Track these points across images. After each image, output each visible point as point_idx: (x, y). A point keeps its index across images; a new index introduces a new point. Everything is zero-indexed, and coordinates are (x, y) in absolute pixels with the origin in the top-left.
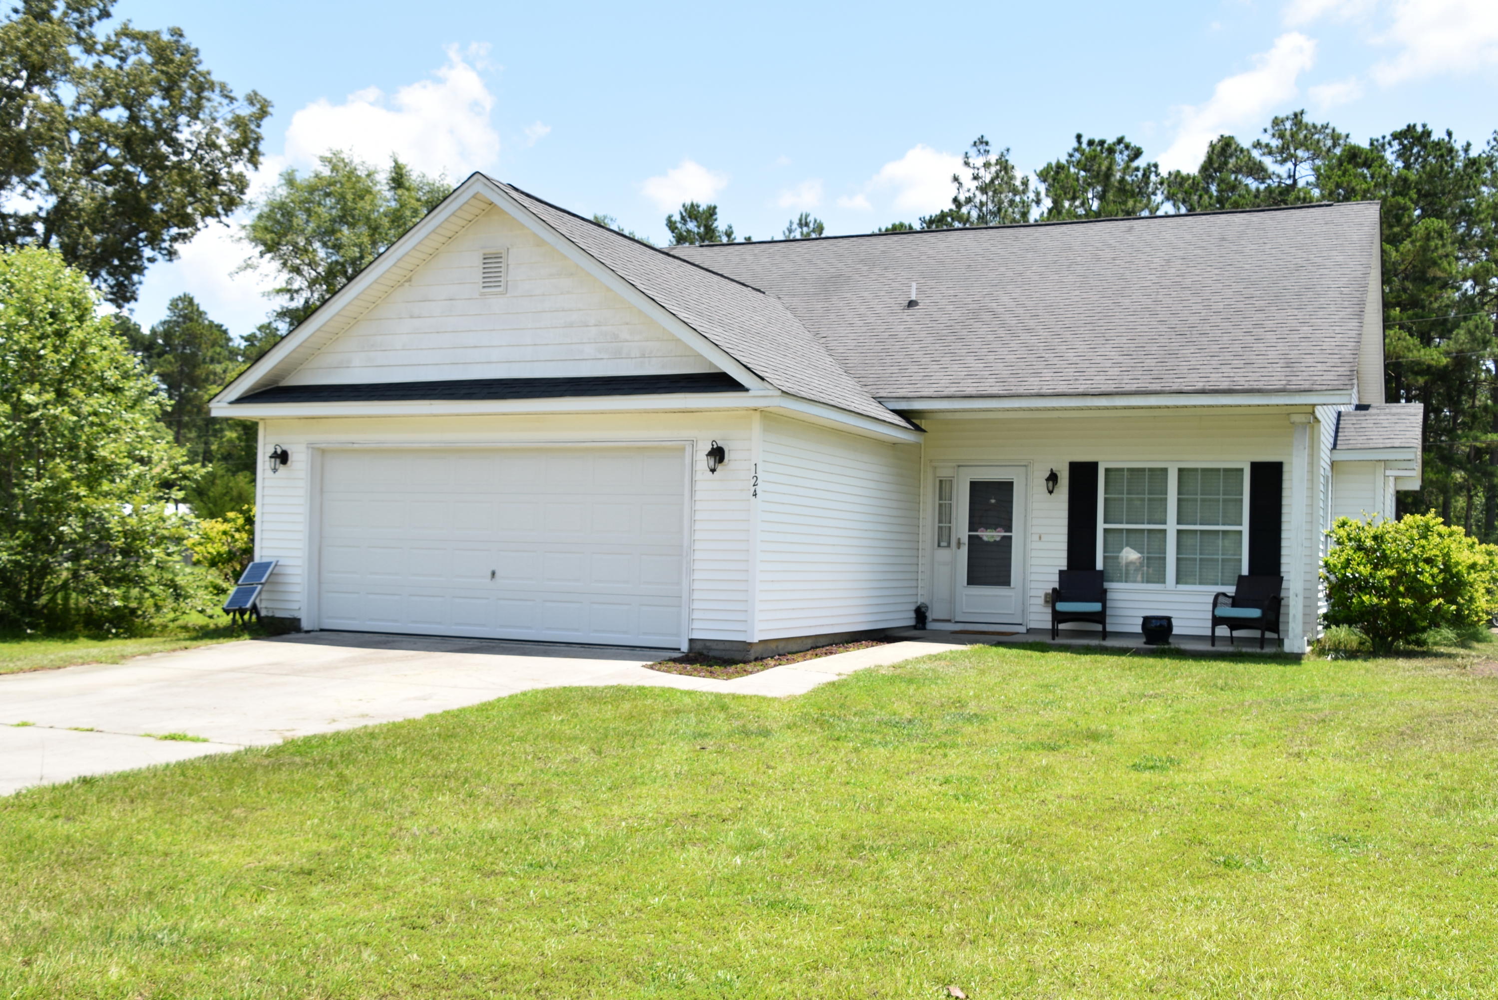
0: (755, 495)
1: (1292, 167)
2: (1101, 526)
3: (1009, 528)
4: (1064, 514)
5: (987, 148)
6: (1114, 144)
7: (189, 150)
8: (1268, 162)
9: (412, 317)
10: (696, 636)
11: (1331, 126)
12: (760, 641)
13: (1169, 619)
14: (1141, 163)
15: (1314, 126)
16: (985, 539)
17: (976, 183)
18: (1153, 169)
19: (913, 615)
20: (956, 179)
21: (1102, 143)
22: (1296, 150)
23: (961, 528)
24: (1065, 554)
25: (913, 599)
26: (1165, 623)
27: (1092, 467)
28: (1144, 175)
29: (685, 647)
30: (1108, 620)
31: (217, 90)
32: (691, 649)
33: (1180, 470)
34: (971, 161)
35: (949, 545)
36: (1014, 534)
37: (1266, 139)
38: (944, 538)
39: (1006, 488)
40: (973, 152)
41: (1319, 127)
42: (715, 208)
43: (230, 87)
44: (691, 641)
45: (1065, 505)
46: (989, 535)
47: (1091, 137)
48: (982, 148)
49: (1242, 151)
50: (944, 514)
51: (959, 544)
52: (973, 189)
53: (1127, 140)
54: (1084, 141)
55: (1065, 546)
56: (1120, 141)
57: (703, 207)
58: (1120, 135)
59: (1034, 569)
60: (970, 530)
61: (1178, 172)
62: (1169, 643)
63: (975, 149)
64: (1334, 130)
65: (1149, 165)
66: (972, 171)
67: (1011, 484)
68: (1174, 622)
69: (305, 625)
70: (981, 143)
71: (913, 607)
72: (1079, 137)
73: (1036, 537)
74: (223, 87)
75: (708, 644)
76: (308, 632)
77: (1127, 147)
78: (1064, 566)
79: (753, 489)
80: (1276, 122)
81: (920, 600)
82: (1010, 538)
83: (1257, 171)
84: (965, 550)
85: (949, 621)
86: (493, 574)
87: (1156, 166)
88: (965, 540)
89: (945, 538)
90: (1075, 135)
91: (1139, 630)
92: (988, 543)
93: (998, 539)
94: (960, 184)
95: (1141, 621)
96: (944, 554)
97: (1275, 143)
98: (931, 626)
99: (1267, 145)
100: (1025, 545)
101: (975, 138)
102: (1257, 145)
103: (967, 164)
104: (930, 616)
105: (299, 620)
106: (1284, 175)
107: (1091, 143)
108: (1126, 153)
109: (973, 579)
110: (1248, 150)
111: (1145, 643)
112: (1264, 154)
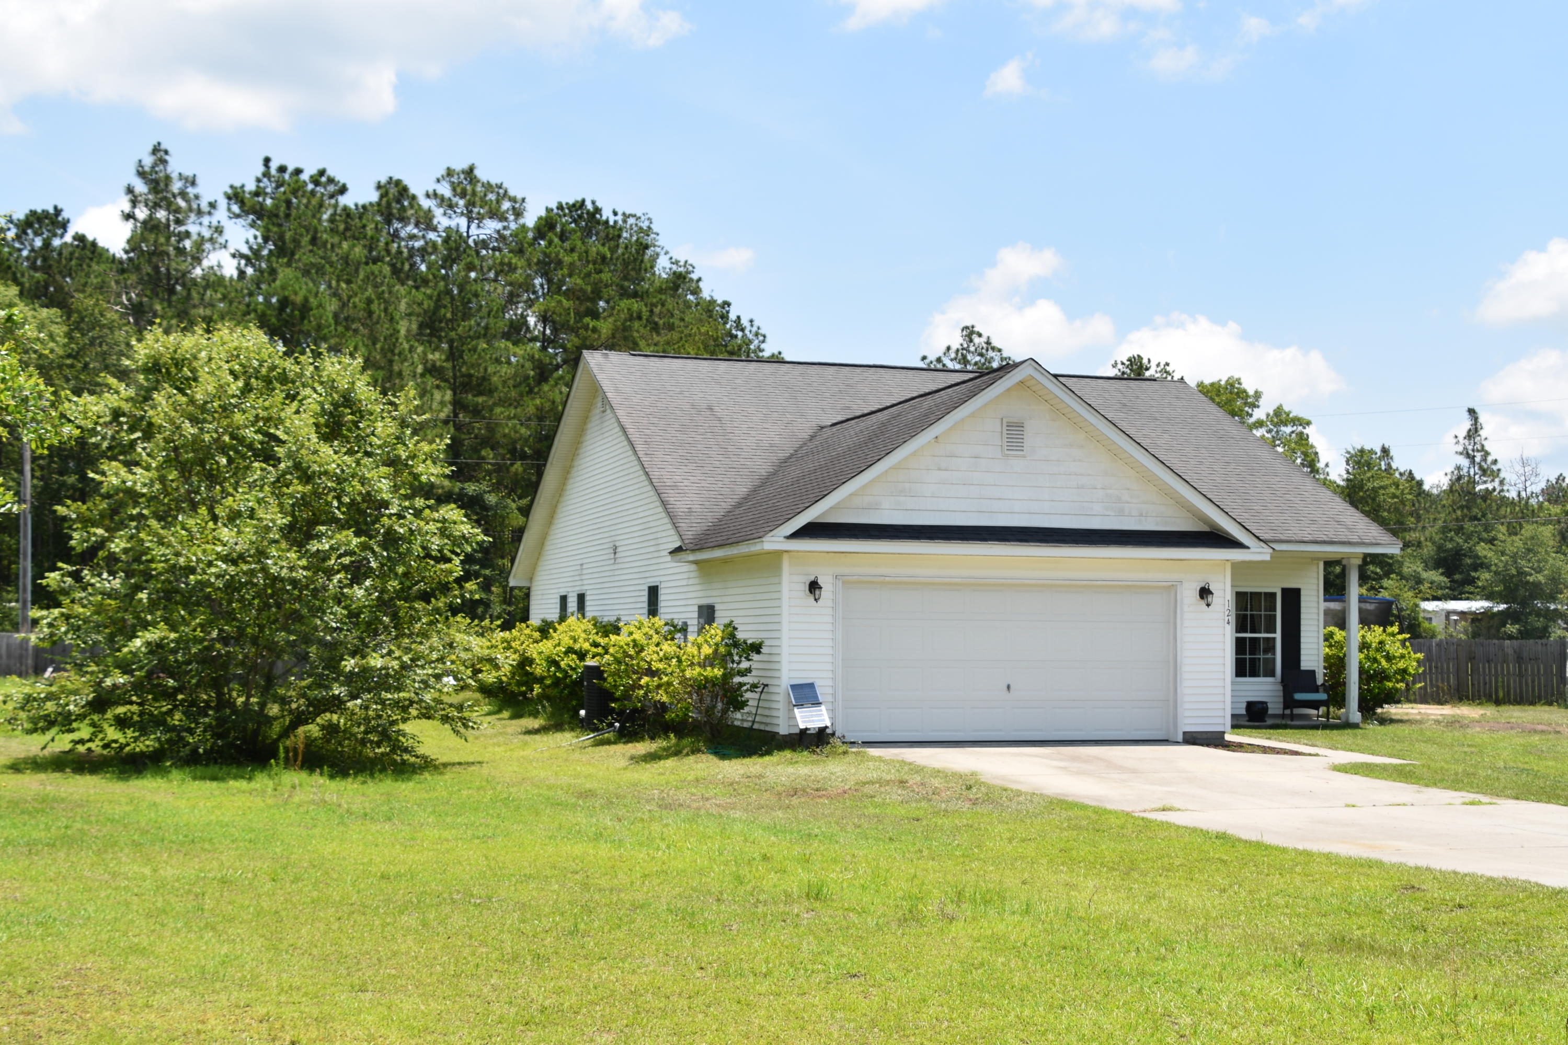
6: (314, 176)
9: (939, 469)
10: (1187, 729)
21: (298, 172)
29: (1178, 739)
32: (1184, 739)
44: (1184, 733)
47: (282, 163)
53: (330, 174)
54: (274, 166)
56: (322, 173)
58: (321, 167)
72: (267, 161)
75: (1195, 735)
77: (331, 180)
83: (426, 221)
86: (1009, 687)
90: (261, 158)
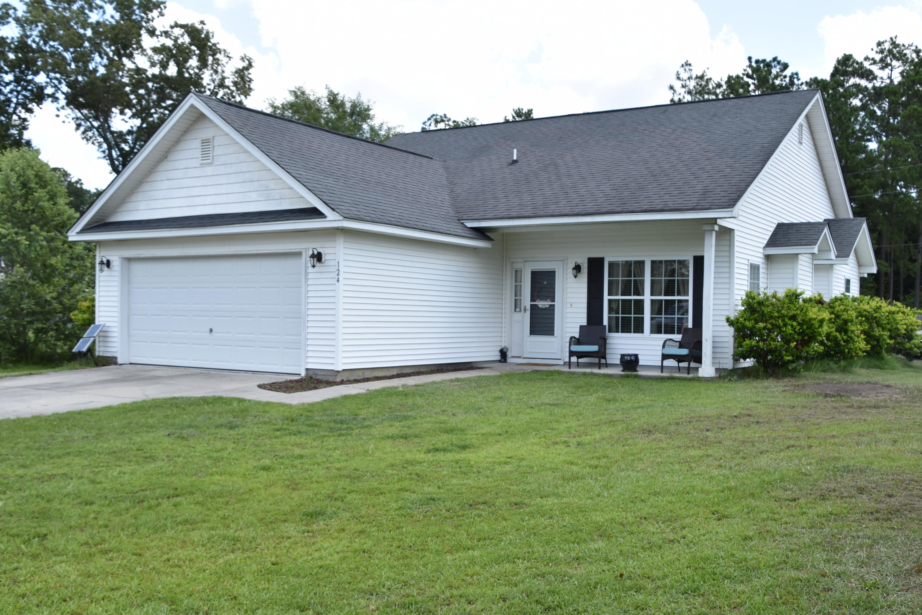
0: (338, 281)
1: (890, 72)
2: (606, 297)
3: (553, 301)
4: (585, 290)
5: (691, 68)
6: (770, 62)
7: (209, 90)
8: (875, 69)
10: (309, 366)
11: (914, 44)
12: (344, 370)
13: (636, 356)
14: (788, 72)
15: (904, 45)
16: (540, 306)
17: (684, 90)
18: (795, 76)
19: (499, 354)
20: (671, 88)
21: (764, 61)
22: (891, 61)
23: (527, 301)
24: (585, 315)
25: (499, 344)
26: (633, 358)
27: (601, 261)
28: (790, 80)
29: (303, 374)
30: (608, 356)
31: (223, 53)
32: (307, 375)
33: (653, 262)
34: (681, 76)
35: (520, 311)
36: (556, 303)
37: (872, 55)
38: (517, 305)
39: (551, 275)
40: (681, 71)
41: (907, 46)
42: (532, 110)
43: (228, 51)
44: (307, 369)
45: (585, 285)
46: (542, 304)
47: (757, 58)
48: (687, 68)
49: (857, 63)
50: (517, 292)
51: (525, 310)
52: (683, 93)
53: (779, 59)
54: (753, 60)
55: (585, 310)
56: (775, 59)
57: (525, 110)
58: (774, 56)
59: (568, 325)
60: (532, 301)
61: (816, 78)
62: (636, 371)
63: (683, 69)
64: (916, 47)
65: (792, 74)
66: (682, 82)
67: (554, 272)
68: (640, 357)
69: (120, 361)
70: (687, 65)
71: (499, 349)
72: (750, 59)
73: (569, 305)
74: (225, 51)
75: (316, 371)
76: (121, 365)
77: (779, 63)
78: (584, 322)
79: (337, 277)
80: (879, 44)
81: (503, 345)
82: (554, 305)
83: (868, 75)
84: (528, 313)
85: (520, 357)
86: (211, 330)
87: (797, 74)
88: (528, 307)
89: (519, 306)
90: (747, 57)
91: (618, 362)
92: (542, 309)
93: (547, 306)
94: (675, 91)
95: (619, 357)
96: (517, 316)
97: (878, 57)
98: (509, 360)
99: (873, 59)
100: (562, 310)
101: (683, 62)
102: (867, 59)
103: (678, 78)
104: (509, 354)
105: (116, 358)
106: (885, 77)
107: (757, 62)
108: (778, 67)
109: (533, 332)
110: (861, 63)
111: (623, 371)
112: (871, 64)
